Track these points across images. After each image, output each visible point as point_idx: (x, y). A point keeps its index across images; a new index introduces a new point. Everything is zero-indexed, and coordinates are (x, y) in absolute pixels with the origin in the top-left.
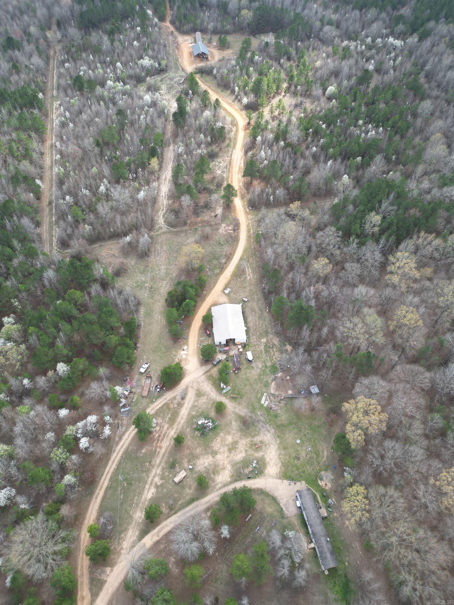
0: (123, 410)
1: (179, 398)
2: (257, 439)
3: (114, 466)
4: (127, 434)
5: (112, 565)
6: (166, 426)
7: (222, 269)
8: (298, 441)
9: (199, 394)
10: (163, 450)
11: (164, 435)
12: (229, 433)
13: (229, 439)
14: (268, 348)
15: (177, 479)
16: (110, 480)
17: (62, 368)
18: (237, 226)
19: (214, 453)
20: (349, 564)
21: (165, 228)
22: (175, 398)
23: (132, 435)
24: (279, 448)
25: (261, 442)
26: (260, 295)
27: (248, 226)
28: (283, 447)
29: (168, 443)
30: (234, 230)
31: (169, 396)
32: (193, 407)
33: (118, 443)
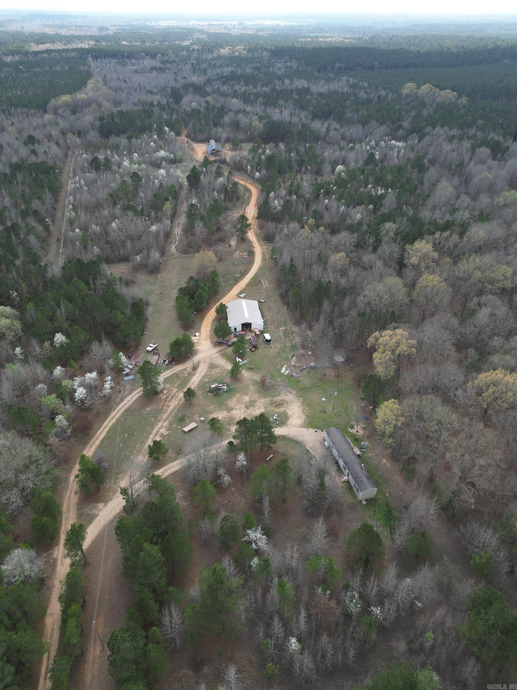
0: (126, 378)
1: (190, 369)
2: (278, 399)
3: (114, 421)
4: (129, 397)
5: (106, 501)
6: (175, 390)
7: (237, 281)
8: (324, 399)
9: (212, 366)
10: (171, 408)
11: (172, 397)
12: (246, 394)
13: (247, 399)
14: (286, 334)
15: (186, 429)
16: (109, 432)
17: (59, 338)
18: (251, 253)
19: (229, 409)
20: (390, 495)
21: (177, 254)
22: (185, 369)
23: (135, 397)
24: (302, 405)
25: (282, 400)
26: (277, 298)
27: (263, 253)
28: (307, 404)
29: (176, 403)
30: (249, 255)
31: (178, 368)
32: (205, 376)
33: (118, 404)
